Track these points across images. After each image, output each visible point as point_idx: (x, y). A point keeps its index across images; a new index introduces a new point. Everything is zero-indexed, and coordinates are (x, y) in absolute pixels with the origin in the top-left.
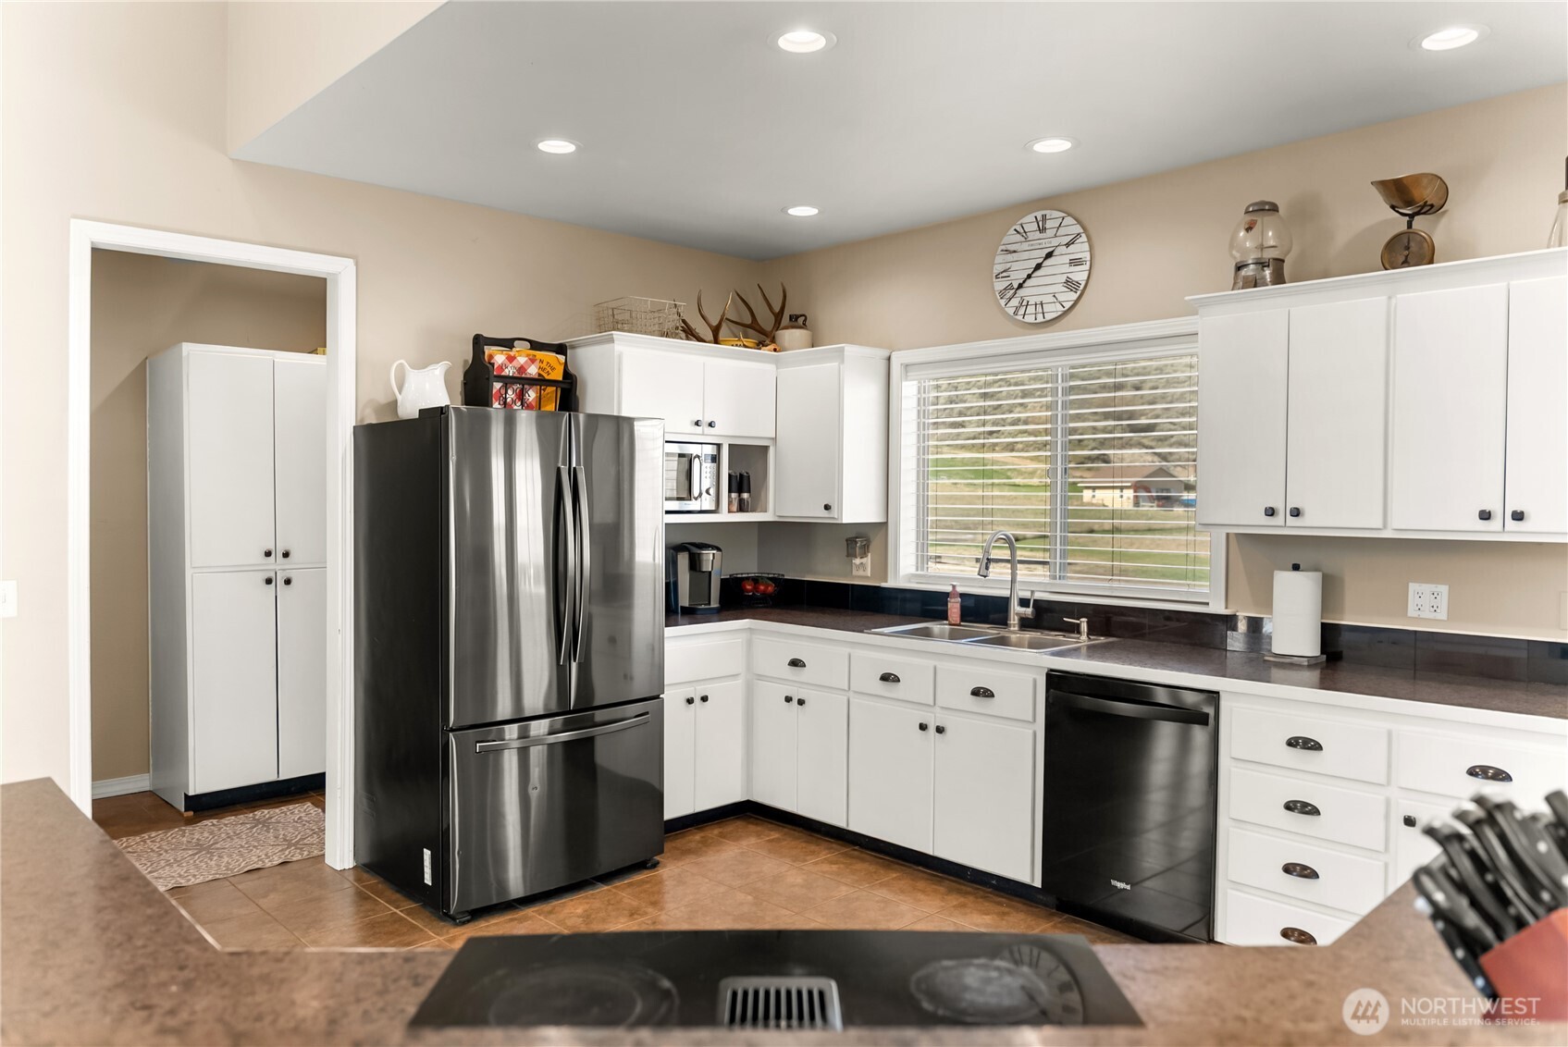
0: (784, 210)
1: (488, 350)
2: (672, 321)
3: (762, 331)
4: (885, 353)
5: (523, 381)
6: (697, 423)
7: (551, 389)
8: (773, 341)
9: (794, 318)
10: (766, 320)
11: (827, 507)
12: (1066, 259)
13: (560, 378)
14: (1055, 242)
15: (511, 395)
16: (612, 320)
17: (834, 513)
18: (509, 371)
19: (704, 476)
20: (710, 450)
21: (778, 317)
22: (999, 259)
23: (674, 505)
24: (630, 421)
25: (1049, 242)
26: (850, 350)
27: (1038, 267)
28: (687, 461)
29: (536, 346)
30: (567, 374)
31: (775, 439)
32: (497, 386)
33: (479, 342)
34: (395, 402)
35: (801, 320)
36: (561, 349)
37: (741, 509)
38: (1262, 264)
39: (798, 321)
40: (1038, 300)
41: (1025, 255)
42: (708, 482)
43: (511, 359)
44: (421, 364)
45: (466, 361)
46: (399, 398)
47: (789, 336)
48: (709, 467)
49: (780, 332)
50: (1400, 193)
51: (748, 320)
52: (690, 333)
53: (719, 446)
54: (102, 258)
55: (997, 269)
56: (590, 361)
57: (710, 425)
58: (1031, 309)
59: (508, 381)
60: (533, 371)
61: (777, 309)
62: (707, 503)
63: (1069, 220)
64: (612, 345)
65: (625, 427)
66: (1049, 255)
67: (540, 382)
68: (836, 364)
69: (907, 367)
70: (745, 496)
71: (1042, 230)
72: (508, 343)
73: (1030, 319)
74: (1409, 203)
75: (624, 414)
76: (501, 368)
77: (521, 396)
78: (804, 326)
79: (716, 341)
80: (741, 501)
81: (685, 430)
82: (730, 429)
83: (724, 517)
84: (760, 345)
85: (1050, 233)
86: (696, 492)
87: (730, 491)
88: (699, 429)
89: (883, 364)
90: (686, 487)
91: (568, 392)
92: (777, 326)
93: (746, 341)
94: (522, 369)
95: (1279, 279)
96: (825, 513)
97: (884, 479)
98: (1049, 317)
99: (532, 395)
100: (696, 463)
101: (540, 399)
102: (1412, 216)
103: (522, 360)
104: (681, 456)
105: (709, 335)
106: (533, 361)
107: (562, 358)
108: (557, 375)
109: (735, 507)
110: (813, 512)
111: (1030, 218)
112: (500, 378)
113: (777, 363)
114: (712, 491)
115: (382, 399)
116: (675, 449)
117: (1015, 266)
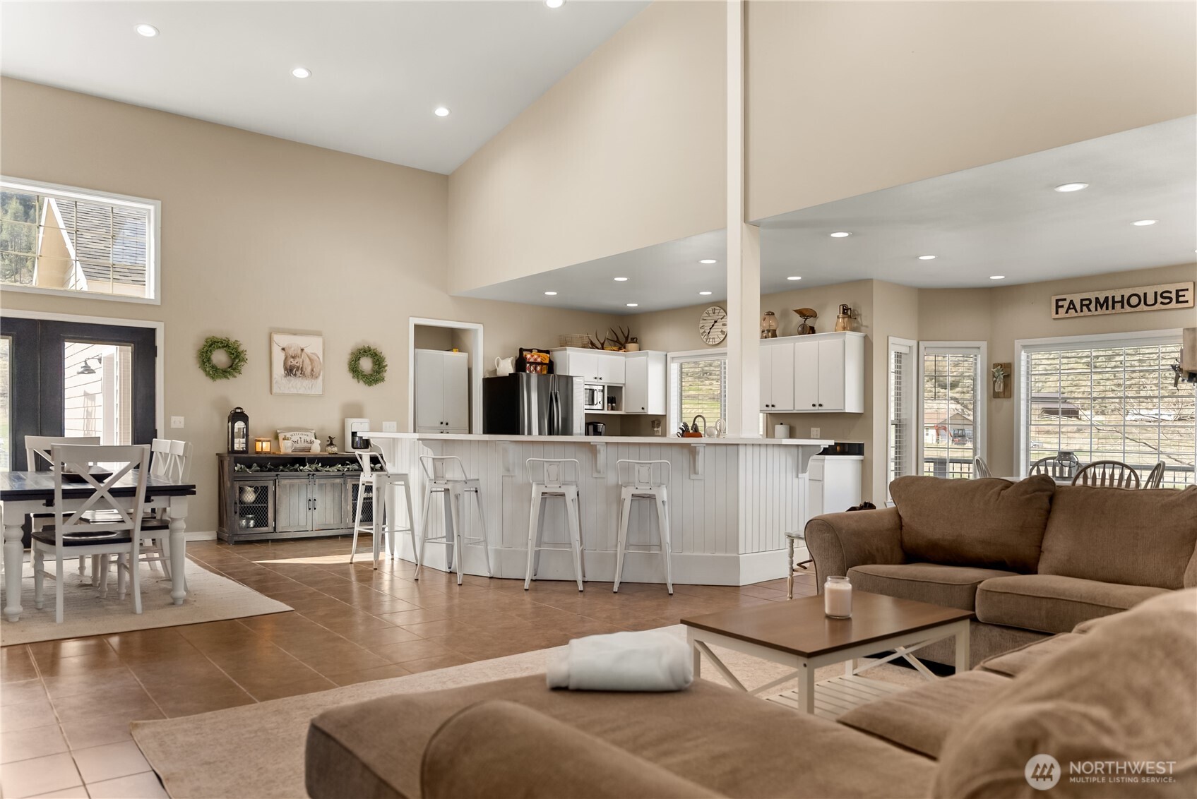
0: (626, 305)
1: (525, 353)
2: (586, 341)
3: (621, 344)
4: (665, 353)
5: (536, 364)
6: (596, 378)
7: (544, 366)
8: (625, 348)
9: (632, 339)
10: (622, 340)
11: (643, 409)
12: (721, 324)
13: (548, 362)
14: (718, 317)
15: (532, 368)
16: (565, 343)
17: (645, 410)
18: (532, 360)
19: (598, 397)
20: (601, 388)
21: (627, 338)
22: (701, 322)
23: (588, 407)
24: (572, 377)
25: (716, 318)
26: (650, 352)
27: (713, 326)
28: (592, 391)
29: (539, 351)
30: (550, 361)
31: (624, 384)
32: (528, 365)
33: (521, 350)
34: (496, 370)
35: (635, 340)
36: (548, 352)
37: (612, 409)
38: (768, 331)
39: (634, 340)
40: (713, 337)
41: (709, 321)
42: (600, 399)
43: (532, 356)
44: (503, 358)
45: (516, 357)
46: (498, 369)
47: (631, 346)
48: (600, 394)
49: (627, 345)
50: (802, 313)
51: (616, 340)
52: (593, 346)
53: (604, 386)
54: (417, 327)
55: (701, 325)
56: (558, 356)
57: (600, 379)
58: (711, 340)
59: (531, 364)
60: (539, 360)
61: (626, 335)
62: (599, 407)
63: (722, 310)
64: (564, 352)
65: (570, 379)
66: (716, 322)
67: (541, 364)
68: (645, 357)
69: (673, 358)
70: (614, 405)
71: (714, 313)
72: (531, 351)
73: (711, 343)
74: (805, 316)
75: (570, 375)
76: (529, 359)
77: (535, 369)
78: (636, 342)
79: (603, 349)
80: (612, 407)
81: (593, 381)
82: (608, 380)
83: (606, 412)
84: (620, 349)
85: (716, 314)
86: (595, 403)
87: (608, 403)
88: (596, 380)
89: (664, 357)
90: (592, 402)
91: (551, 367)
92: (627, 342)
93: (614, 348)
94: (536, 359)
95: (774, 335)
96: (642, 411)
97: (664, 389)
98: (716, 343)
99: (539, 368)
100: (595, 392)
101: (541, 369)
102: (806, 319)
103: (536, 356)
104: (590, 389)
105: (600, 346)
106: (539, 356)
107: (548, 355)
108: (547, 361)
109: (610, 408)
110: (637, 410)
111: (710, 309)
112: (529, 363)
113: (625, 356)
114: (601, 402)
115: (491, 369)
116: (588, 387)
117: (706, 325)
